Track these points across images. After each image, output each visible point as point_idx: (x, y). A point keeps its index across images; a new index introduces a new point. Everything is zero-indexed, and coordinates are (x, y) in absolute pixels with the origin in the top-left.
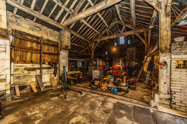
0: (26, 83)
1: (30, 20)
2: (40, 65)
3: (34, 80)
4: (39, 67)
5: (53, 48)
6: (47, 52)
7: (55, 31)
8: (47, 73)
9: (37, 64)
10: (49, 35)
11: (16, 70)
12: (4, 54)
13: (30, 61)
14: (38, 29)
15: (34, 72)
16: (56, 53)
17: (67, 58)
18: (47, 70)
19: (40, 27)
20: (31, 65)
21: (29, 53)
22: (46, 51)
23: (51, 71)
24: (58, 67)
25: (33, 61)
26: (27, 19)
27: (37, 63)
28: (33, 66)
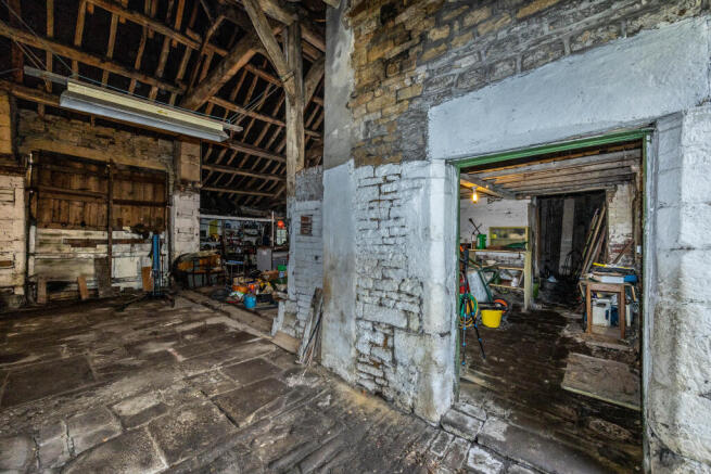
0: (68, 277)
1: (81, 122)
2: (106, 233)
3: (90, 269)
4: (106, 237)
5: (149, 188)
6: (130, 198)
7: (160, 140)
8: (128, 254)
9: (98, 230)
10: (138, 153)
11: (41, 244)
12: (9, 208)
13: (79, 222)
14: (103, 141)
15: (91, 250)
16: (160, 199)
17: (197, 214)
18: (128, 246)
19: (110, 135)
20: (83, 232)
21: (78, 203)
22: (126, 197)
23: (142, 250)
24: (167, 240)
25: (87, 223)
26: (73, 121)
27: (97, 228)
28: (86, 234)
